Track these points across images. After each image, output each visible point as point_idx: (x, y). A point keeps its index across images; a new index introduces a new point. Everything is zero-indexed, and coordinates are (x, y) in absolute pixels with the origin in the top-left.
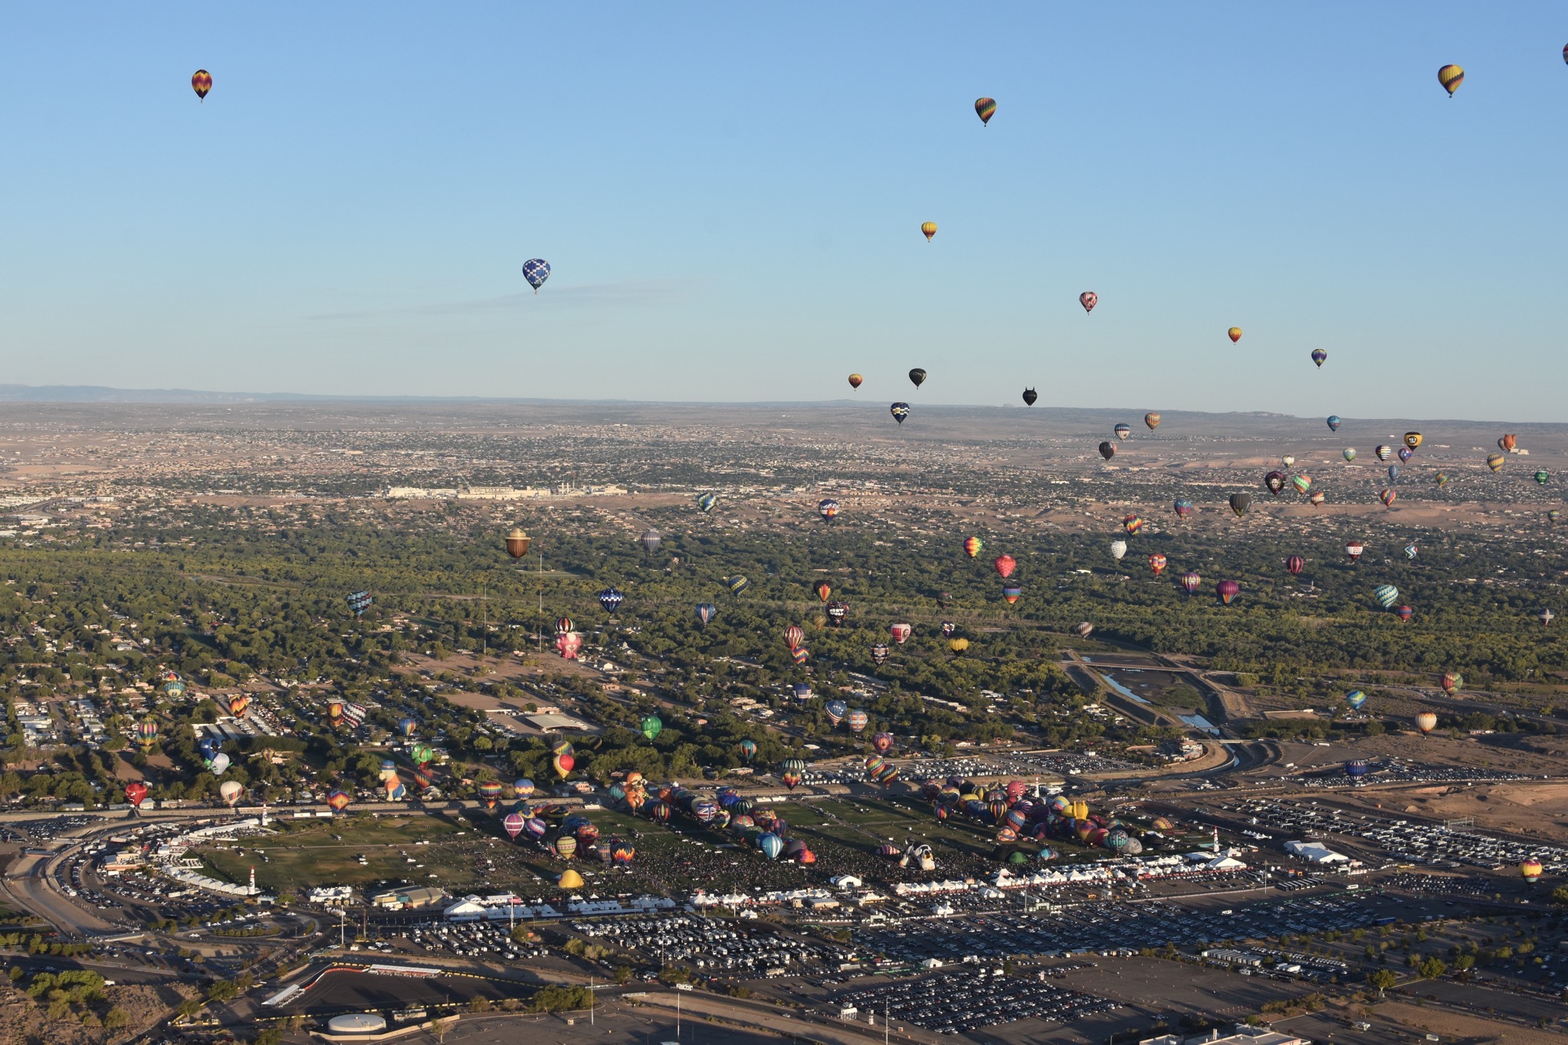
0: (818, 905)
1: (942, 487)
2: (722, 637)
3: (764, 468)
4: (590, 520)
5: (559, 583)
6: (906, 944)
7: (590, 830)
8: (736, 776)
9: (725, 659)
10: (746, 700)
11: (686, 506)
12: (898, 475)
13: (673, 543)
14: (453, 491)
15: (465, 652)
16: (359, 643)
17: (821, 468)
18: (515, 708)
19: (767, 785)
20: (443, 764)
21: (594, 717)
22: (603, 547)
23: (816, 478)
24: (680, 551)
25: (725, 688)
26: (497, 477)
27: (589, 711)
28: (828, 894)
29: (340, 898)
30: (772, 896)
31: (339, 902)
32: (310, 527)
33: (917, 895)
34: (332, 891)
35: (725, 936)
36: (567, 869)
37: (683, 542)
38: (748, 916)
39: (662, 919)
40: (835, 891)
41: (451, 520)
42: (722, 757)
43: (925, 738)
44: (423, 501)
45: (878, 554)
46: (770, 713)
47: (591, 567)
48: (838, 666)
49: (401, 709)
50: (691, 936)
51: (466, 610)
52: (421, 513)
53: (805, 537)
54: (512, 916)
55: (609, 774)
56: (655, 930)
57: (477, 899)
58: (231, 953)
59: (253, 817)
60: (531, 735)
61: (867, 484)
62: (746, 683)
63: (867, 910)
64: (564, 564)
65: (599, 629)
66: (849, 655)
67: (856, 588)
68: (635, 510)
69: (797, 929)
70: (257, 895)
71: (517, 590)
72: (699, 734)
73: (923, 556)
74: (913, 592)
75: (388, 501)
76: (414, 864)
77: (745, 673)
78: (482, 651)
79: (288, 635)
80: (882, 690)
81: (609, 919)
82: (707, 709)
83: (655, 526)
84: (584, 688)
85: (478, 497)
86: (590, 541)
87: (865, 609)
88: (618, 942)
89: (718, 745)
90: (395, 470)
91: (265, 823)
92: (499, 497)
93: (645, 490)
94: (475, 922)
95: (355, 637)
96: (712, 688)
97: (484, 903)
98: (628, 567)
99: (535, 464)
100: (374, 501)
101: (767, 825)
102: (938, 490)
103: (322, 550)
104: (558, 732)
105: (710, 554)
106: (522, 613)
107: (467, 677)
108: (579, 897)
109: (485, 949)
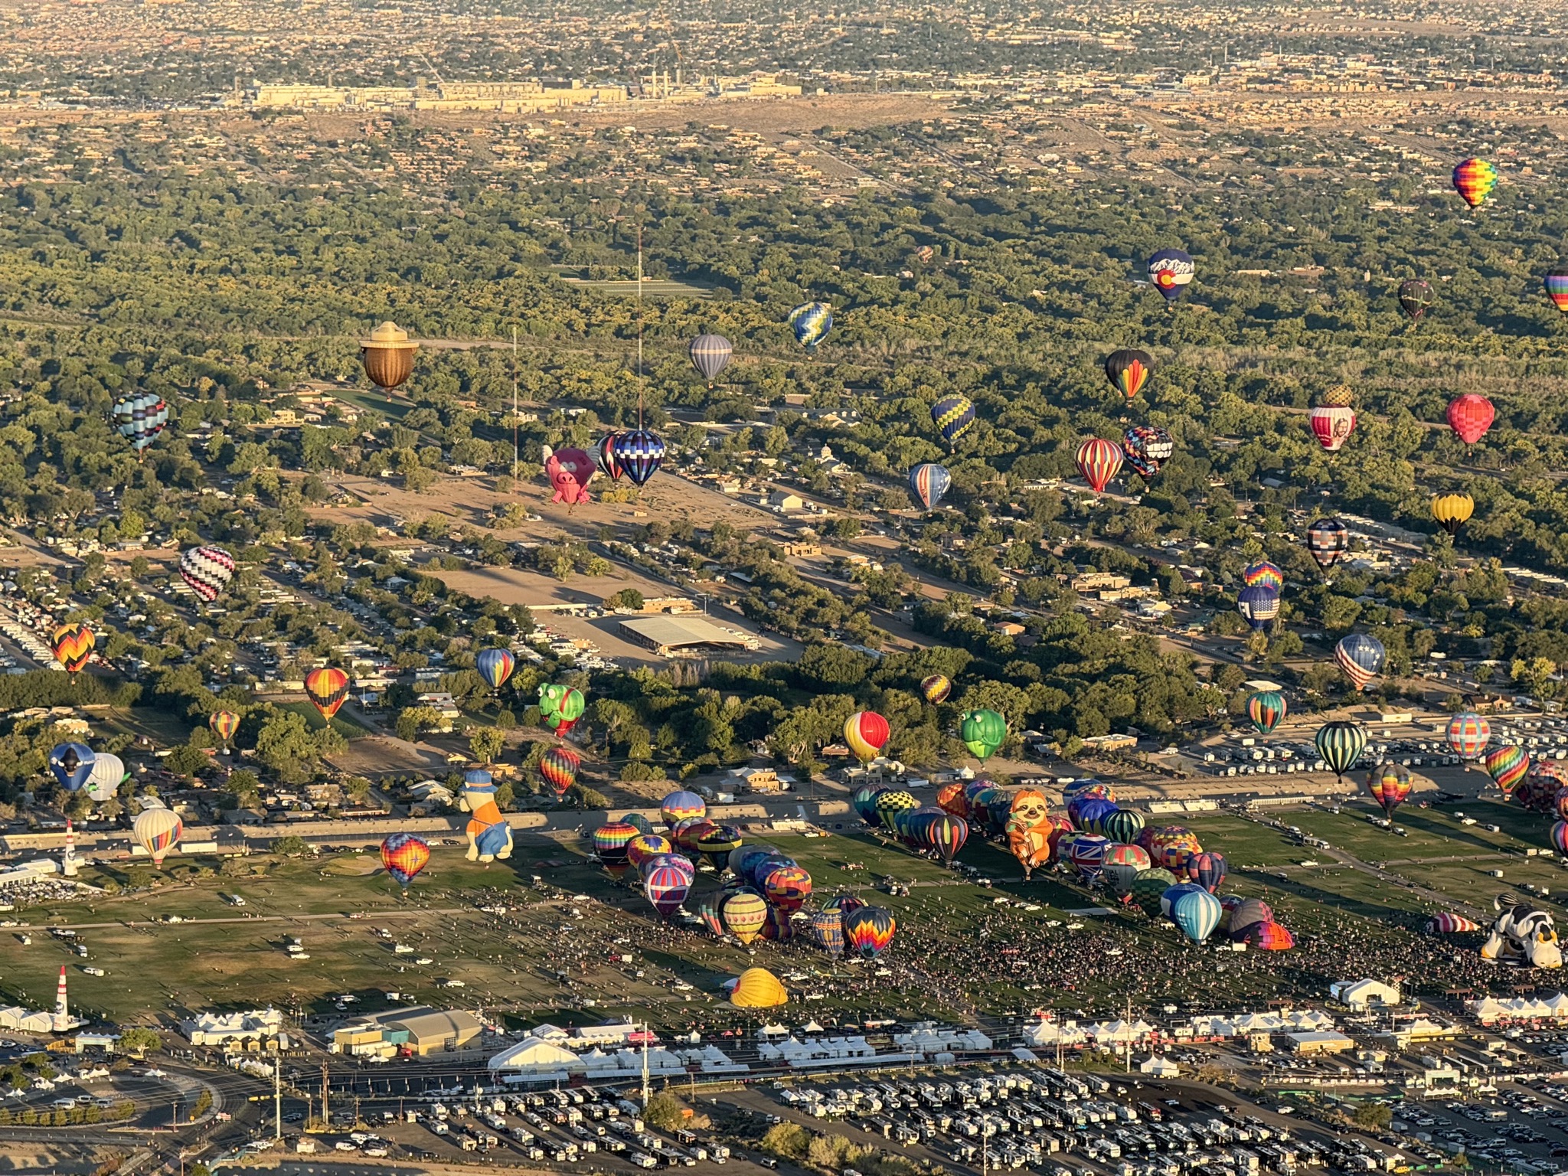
0: (1305, 1046)
1: (1524, 68)
2: (1042, 434)
3: (1110, 28)
4: (719, 158)
5: (663, 308)
6: (1509, 1135)
7: (793, 877)
8: (1099, 753)
9: (1053, 484)
10: (1106, 579)
11: (936, 124)
12: (1420, 42)
13: (910, 211)
14: (403, 93)
15: (467, 471)
16: (227, 454)
17: (1241, 28)
18: (593, 600)
19: (1170, 773)
20: (447, 729)
21: (770, 620)
22: (754, 222)
23: (1232, 53)
24: (928, 229)
25: (1058, 551)
26: (499, 56)
27: (761, 606)
28: (1327, 1022)
29: (256, 1035)
30: (1204, 1024)
31: (254, 1045)
32: (81, 179)
33: (1526, 1025)
34: (236, 1020)
35: (1112, 1116)
36: (746, 968)
37: (933, 207)
38: (1158, 1071)
39: (972, 1075)
40: (1342, 1019)
41: (403, 160)
42: (1066, 710)
43: (1518, 666)
44: (336, 117)
45: (1382, 231)
46: (1162, 608)
47: (733, 271)
48: (1307, 499)
49: (339, 605)
50: (1037, 1114)
51: (461, 374)
52: (333, 144)
53: (1211, 192)
54: (645, 1074)
55: (817, 750)
56: (957, 1101)
57: (558, 1032)
58: (33, 1162)
59: (42, 854)
60: (637, 664)
61: (1350, 63)
62: (1104, 538)
63: (1417, 1059)
64: (670, 261)
65: (764, 416)
66: (1332, 472)
67: (1337, 313)
68: (819, 132)
69: (1267, 1101)
70: (73, 1032)
71: (569, 325)
72: (1012, 657)
73: (1488, 236)
74: (1470, 323)
75: (256, 116)
76: (412, 958)
77: (1103, 517)
78: (506, 470)
79: (66, 436)
80: (1413, 553)
81: (851, 1077)
82: (1021, 599)
83: (868, 171)
84: (743, 552)
85: (462, 105)
86: (723, 208)
87: (1362, 364)
88: (878, 1129)
89: (1057, 684)
90: (263, 41)
91: (70, 870)
92: (510, 106)
93: (841, 87)
94: (564, 1085)
95: (218, 439)
96: (1029, 551)
97: (575, 1042)
98: (814, 268)
99: (584, 23)
100: (225, 116)
101: (1183, 865)
102: (1517, 77)
103: (116, 233)
104: (693, 654)
105: (1000, 236)
106: (588, 381)
107: (481, 532)
108: (780, 1029)
109: (591, 1147)
